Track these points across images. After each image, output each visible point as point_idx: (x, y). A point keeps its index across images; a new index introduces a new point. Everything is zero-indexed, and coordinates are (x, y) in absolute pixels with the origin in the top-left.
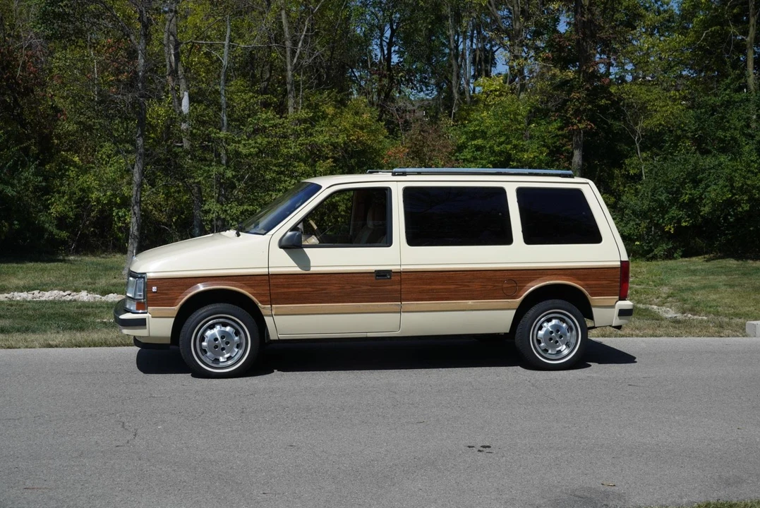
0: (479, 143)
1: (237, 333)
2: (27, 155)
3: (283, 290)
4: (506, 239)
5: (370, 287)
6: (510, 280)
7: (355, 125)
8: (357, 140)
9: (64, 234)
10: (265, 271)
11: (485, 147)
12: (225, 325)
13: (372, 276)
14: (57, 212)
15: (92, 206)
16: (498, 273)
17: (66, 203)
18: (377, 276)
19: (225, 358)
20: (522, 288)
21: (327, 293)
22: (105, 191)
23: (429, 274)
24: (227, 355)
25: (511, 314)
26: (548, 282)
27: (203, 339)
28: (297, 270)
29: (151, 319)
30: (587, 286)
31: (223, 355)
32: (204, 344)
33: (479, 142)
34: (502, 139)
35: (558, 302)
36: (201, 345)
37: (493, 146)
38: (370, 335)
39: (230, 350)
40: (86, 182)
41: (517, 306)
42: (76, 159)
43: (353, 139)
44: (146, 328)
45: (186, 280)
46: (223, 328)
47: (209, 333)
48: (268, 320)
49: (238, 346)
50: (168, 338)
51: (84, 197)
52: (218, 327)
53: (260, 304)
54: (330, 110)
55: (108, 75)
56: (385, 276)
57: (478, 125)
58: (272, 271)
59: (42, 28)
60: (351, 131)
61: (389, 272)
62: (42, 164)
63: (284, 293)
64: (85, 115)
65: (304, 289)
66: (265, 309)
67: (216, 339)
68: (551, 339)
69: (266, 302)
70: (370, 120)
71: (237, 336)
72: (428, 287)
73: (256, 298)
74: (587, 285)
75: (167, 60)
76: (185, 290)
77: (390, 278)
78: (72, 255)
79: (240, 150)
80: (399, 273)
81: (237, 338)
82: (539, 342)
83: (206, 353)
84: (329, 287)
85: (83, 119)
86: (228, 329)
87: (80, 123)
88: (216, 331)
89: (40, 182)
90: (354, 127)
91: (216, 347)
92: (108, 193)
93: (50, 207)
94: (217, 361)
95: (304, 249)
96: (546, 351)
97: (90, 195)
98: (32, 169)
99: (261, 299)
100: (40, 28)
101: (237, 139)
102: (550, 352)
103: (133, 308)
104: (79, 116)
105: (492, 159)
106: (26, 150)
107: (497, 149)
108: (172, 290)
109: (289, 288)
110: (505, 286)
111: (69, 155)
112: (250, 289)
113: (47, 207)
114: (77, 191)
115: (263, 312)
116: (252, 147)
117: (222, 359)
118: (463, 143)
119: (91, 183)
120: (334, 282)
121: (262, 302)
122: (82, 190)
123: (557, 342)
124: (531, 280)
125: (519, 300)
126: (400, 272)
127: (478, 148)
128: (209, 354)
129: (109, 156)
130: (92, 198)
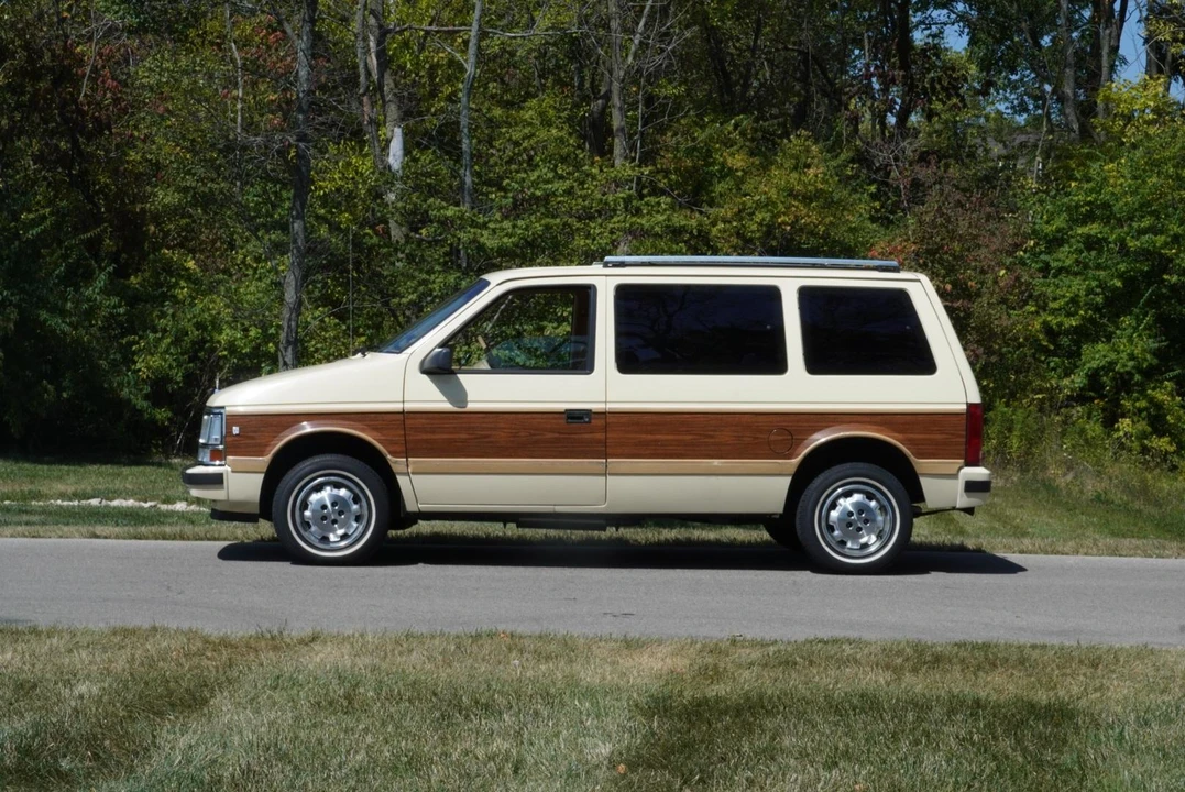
0: (1093, 232)
1: (356, 500)
2: (96, 257)
3: (424, 437)
4: (776, 365)
5: (557, 435)
6: (783, 430)
7: (791, 193)
8: (792, 225)
9: (162, 414)
10: (398, 407)
11: (1105, 239)
12: (338, 486)
13: (561, 419)
14: (149, 368)
15: (220, 358)
16: (760, 418)
17: (167, 351)
18: (568, 418)
19: (337, 536)
20: (800, 442)
21: (492, 442)
22: (246, 330)
23: (649, 417)
24: (341, 532)
25: (786, 482)
26: (841, 434)
27: (305, 506)
28: (447, 406)
29: (231, 474)
30: (909, 442)
31: (334, 531)
32: (307, 513)
33: (1093, 229)
34: (1146, 223)
35: (861, 466)
36: (302, 515)
37: (1124, 239)
38: (559, 509)
39: (345, 525)
40: (209, 309)
41: (793, 470)
42: (191, 264)
43: (784, 223)
44: (223, 488)
45: (283, 418)
46: (335, 491)
47: (315, 497)
48: (402, 481)
49: (358, 519)
50: (254, 503)
51: (204, 341)
52: (328, 489)
53: (389, 457)
54: (738, 161)
55: (266, 91)
56: (581, 418)
57: (1092, 190)
58: (409, 406)
59: (121, 13)
60: (780, 206)
61: (588, 412)
62: (122, 273)
63: (427, 441)
64: (194, 174)
65: (456, 436)
66: (397, 463)
67: (324, 507)
68: (849, 524)
69: (400, 453)
70: (824, 181)
71: (356, 503)
72: (649, 436)
73: (384, 446)
74: (909, 440)
75: (361, 66)
76: (280, 433)
77: (589, 422)
78: (176, 456)
79: (482, 240)
80: (603, 414)
81: (355, 507)
82: (831, 529)
83: (310, 527)
84: (494, 433)
85: (190, 182)
86: (343, 492)
87: (185, 190)
88: (326, 495)
89: (114, 307)
90: (789, 195)
91: (324, 518)
92: (252, 333)
93: (136, 358)
94: (325, 539)
95: (459, 376)
96: (843, 543)
97: (216, 337)
98: (101, 280)
99: (391, 449)
100: (117, 12)
101: (481, 221)
102: (849, 545)
103: (206, 459)
104: (183, 179)
105: (1122, 267)
106: (93, 245)
107: (1132, 244)
108: (262, 432)
109: (433, 433)
110: (773, 438)
111: (174, 256)
112: (376, 434)
113: (128, 359)
114: (190, 327)
115: (395, 468)
116: (507, 235)
117: (332, 538)
118: (1059, 230)
119: (219, 313)
120: (502, 425)
121: (394, 454)
122: (200, 326)
123: (860, 529)
124: (815, 430)
125: (796, 461)
126: (605, 413)
127: (1091, 243)
128: (313, 529)
129: (258, 259)
130: (219, 342)
